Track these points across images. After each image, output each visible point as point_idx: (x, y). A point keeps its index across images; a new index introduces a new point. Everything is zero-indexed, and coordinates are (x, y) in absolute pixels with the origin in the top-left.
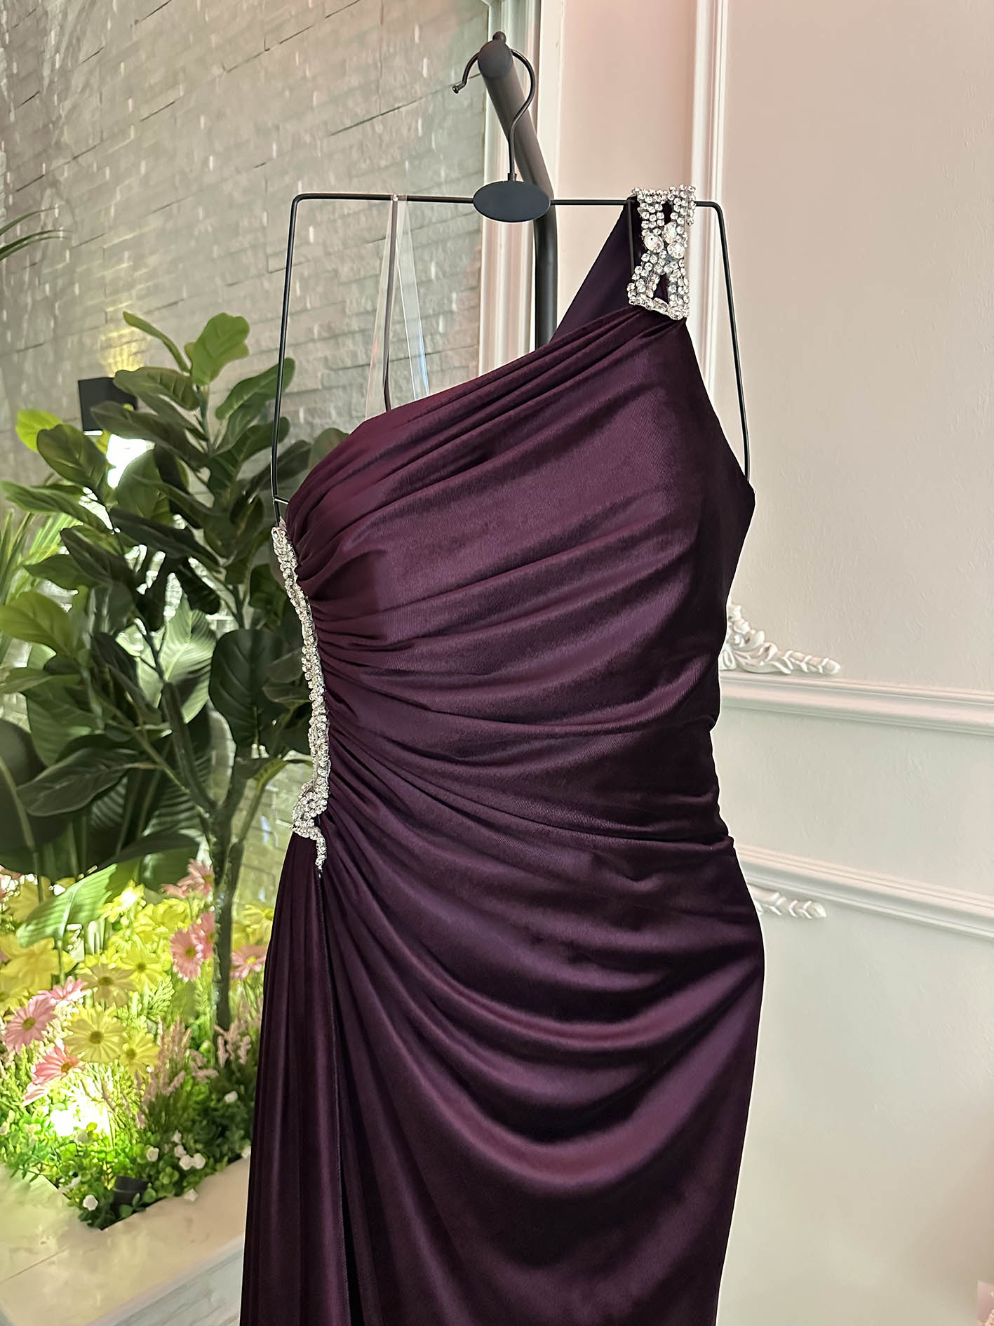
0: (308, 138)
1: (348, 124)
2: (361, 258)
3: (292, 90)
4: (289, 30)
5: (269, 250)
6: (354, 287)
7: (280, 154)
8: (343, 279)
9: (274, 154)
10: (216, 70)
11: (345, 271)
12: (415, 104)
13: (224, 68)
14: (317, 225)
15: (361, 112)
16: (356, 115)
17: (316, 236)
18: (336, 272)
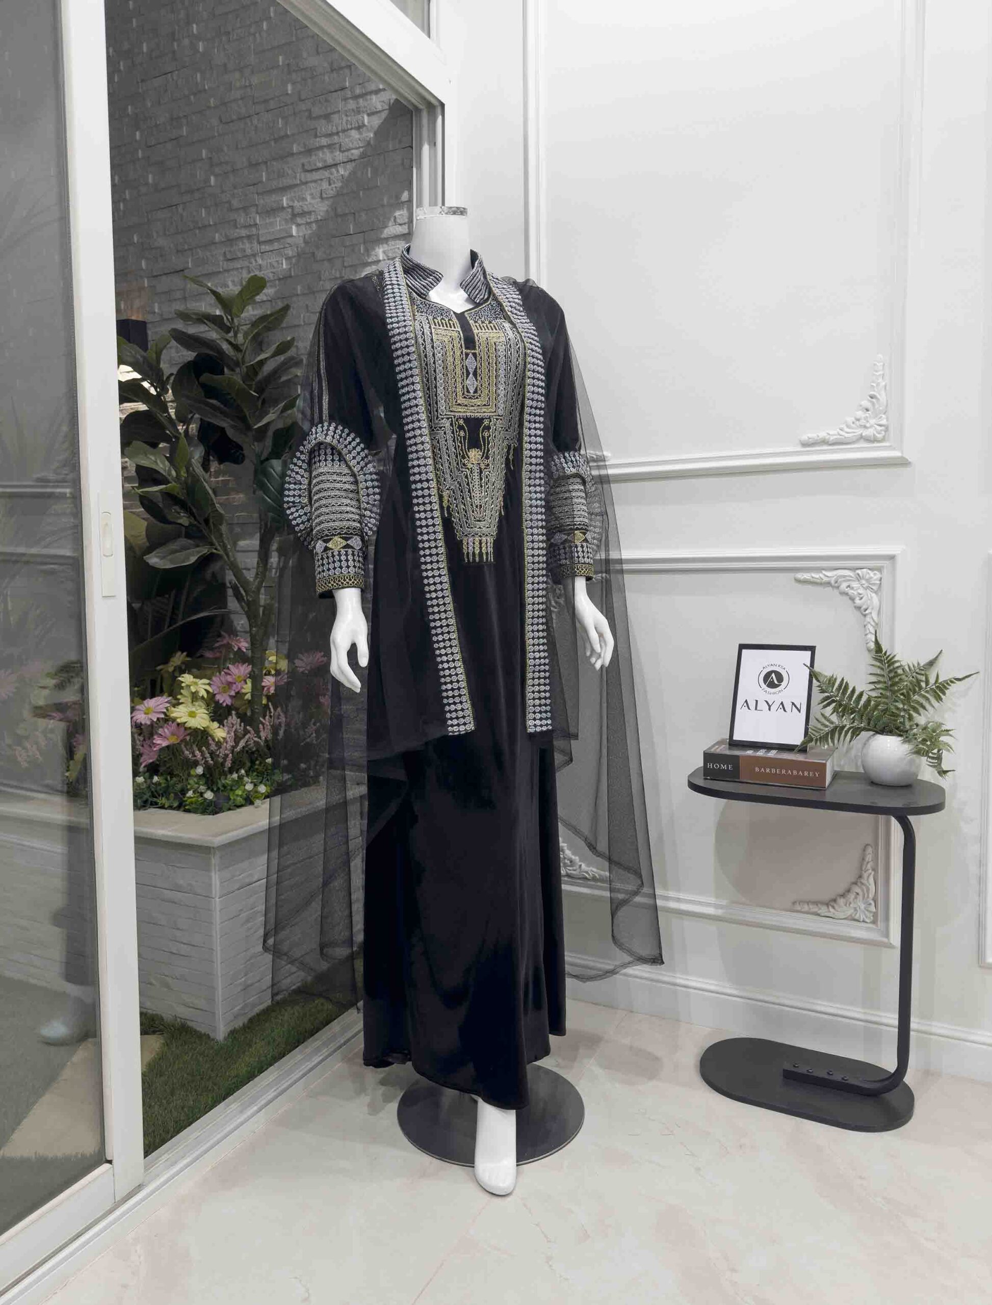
0: (290, 172)
1: (320, 165)
2: (331, 246)
3: (276, 140)
4: (272, 105)
5: (261, 239)
6: (326, 263)
7: (268, 179)
8: (318, 258)
9: (264, 179)
10: (215, 122)
11: (320, 254)
12: (365, 159)
13: (221, 121)
14: (298, 225)
15: (330, 161)
16: (325, 161)
17: (298, 231)
18: (313, 254)
